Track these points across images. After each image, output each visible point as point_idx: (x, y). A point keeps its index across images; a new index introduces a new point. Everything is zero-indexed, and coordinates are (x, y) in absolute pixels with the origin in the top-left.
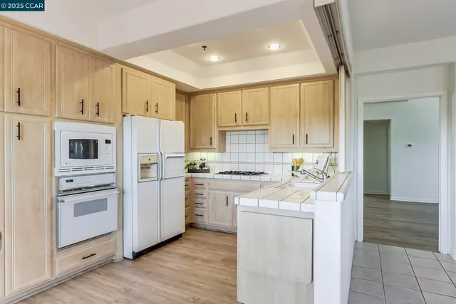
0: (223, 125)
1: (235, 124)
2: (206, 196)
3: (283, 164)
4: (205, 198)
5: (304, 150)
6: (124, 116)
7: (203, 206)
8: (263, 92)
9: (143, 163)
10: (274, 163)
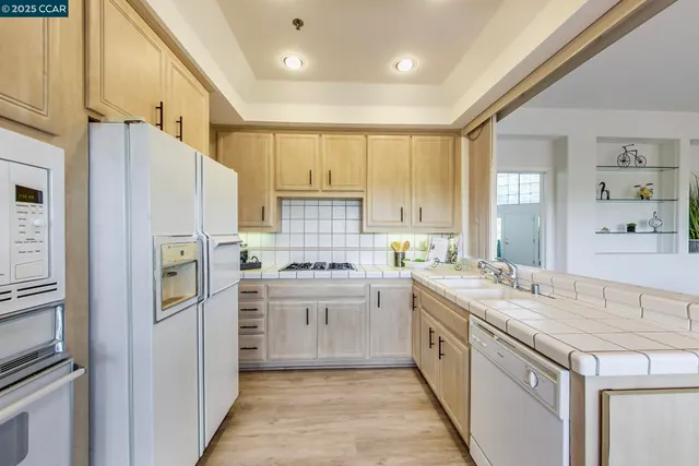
0: (286, 187)
1: (307, 188)
2: (264, 311)
3: (374, 249)
4: (262, 316)
5: (415, 230)
6: (91, 120)
7: (258, 329)
8: (356, 141)
9: (166, 263)
10: (360, 249)
